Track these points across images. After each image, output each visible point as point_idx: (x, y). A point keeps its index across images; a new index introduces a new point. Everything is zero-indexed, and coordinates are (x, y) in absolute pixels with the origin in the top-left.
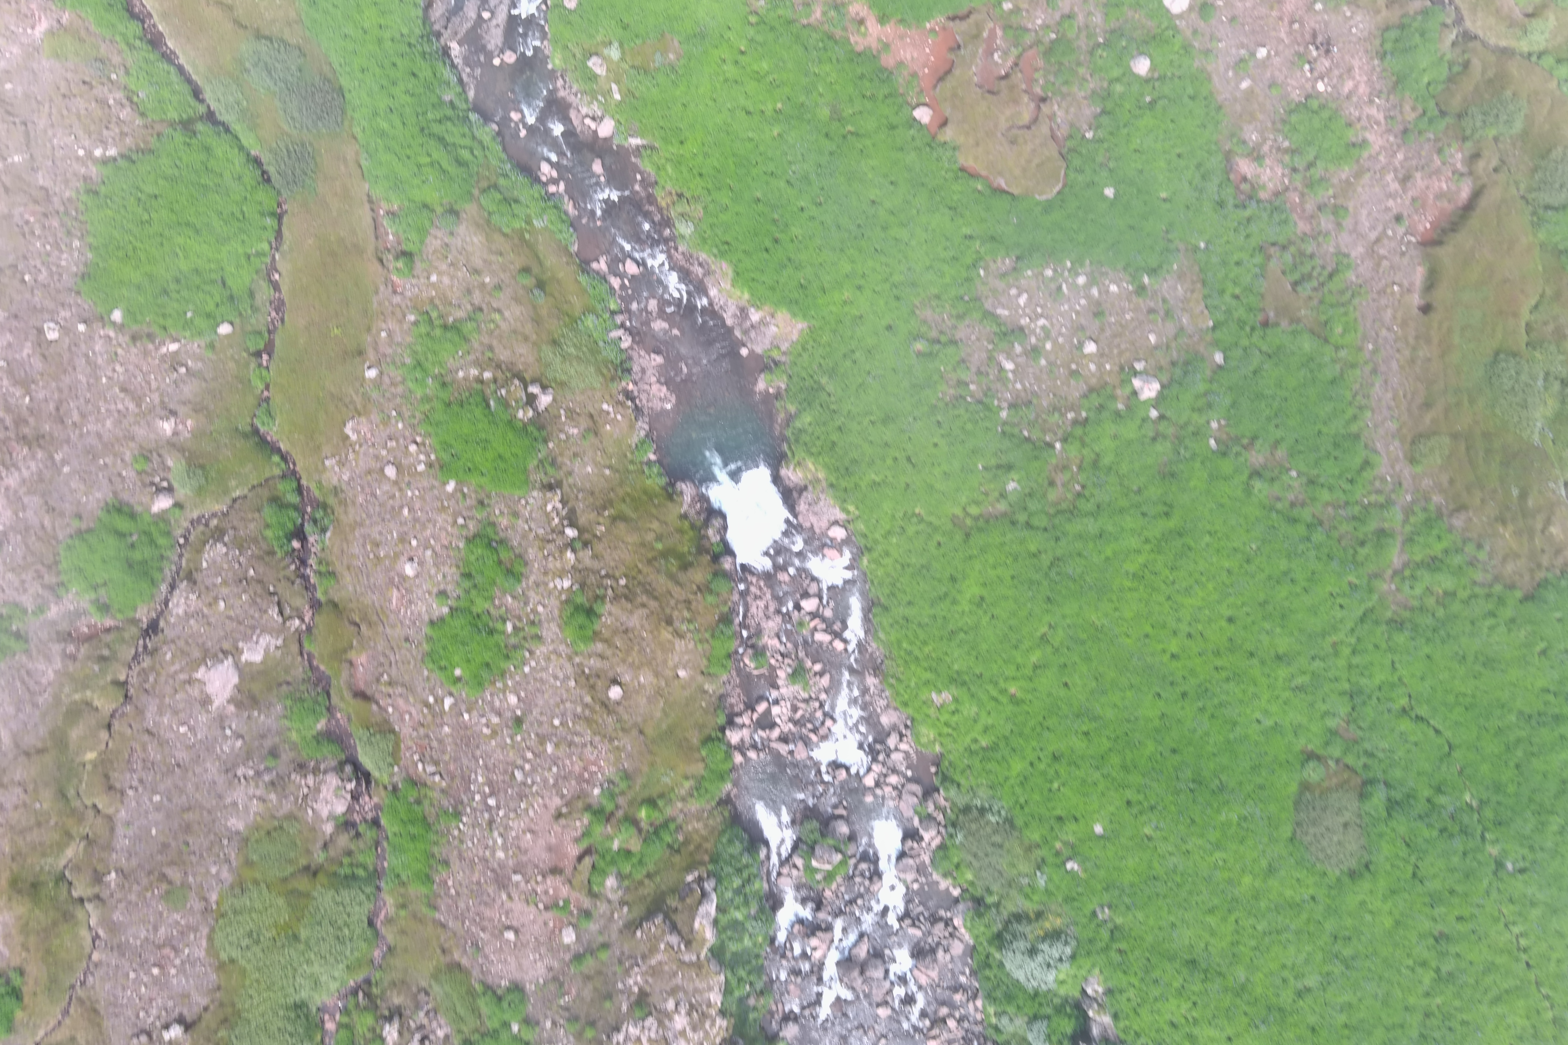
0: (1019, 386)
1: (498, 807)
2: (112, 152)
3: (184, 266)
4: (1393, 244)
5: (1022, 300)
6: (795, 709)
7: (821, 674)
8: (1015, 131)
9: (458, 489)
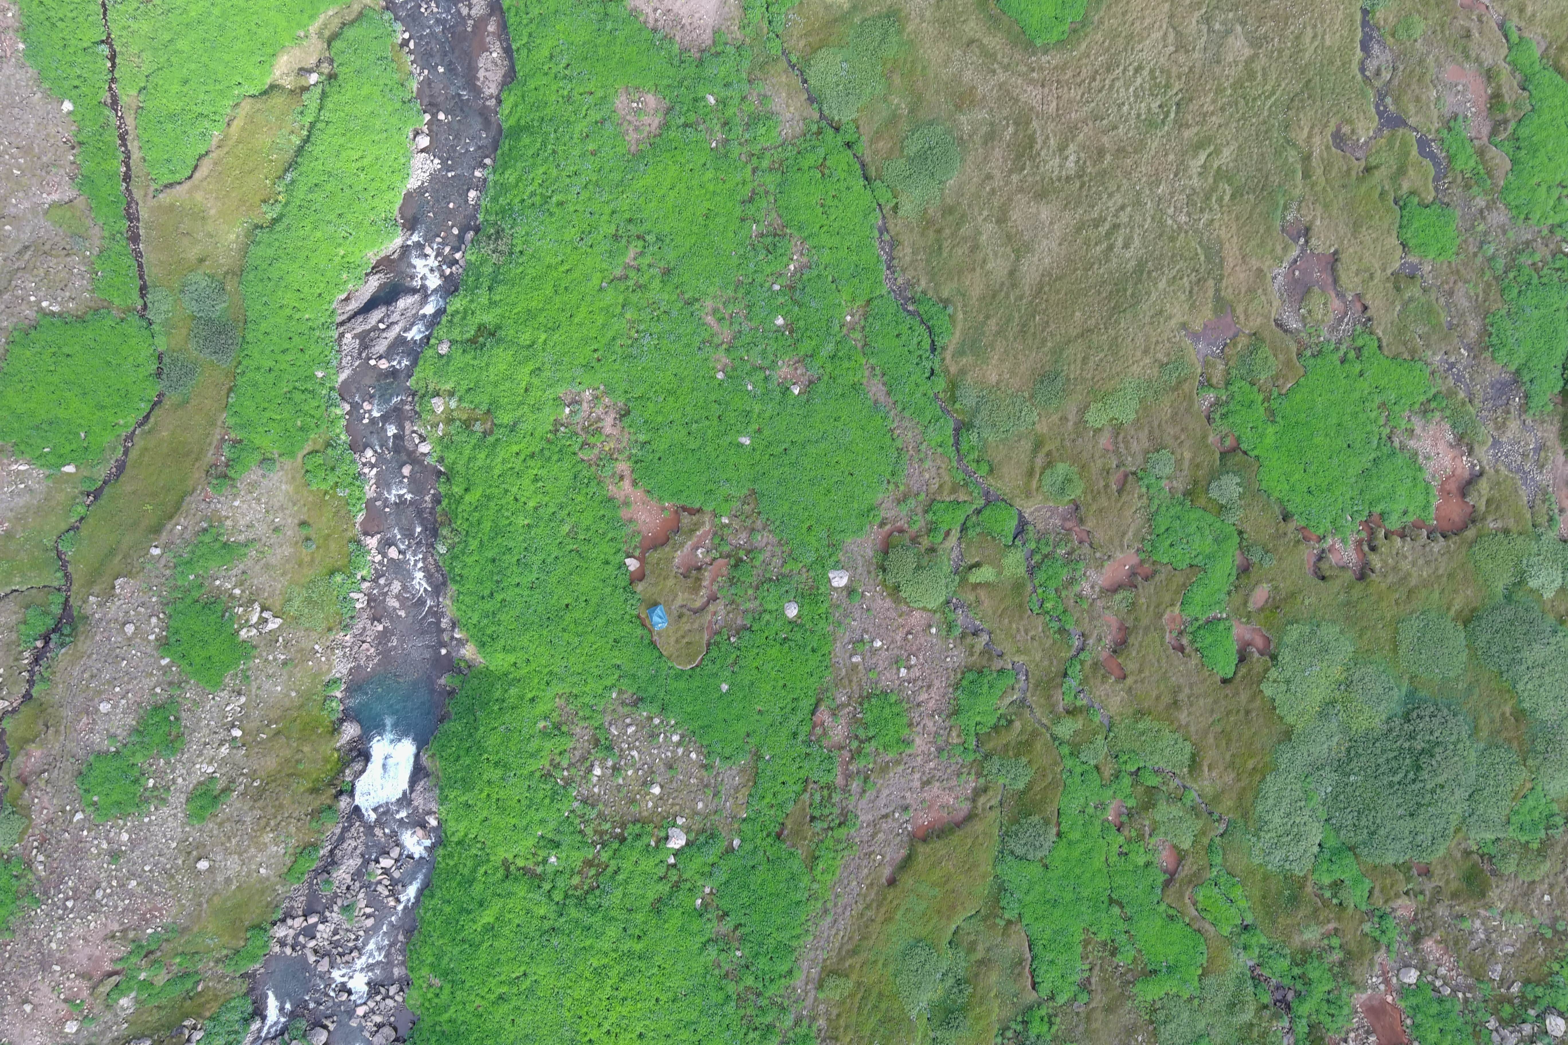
0: (596, 790)
1: (72, 910)
2: (55, 308)
3: (62, 413)
4: (896, 825)
5: (631, 730)
6: (335, 933)
7: (368, 916)
8: (685, 610)
9: (169, 666)
